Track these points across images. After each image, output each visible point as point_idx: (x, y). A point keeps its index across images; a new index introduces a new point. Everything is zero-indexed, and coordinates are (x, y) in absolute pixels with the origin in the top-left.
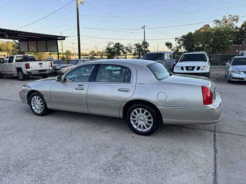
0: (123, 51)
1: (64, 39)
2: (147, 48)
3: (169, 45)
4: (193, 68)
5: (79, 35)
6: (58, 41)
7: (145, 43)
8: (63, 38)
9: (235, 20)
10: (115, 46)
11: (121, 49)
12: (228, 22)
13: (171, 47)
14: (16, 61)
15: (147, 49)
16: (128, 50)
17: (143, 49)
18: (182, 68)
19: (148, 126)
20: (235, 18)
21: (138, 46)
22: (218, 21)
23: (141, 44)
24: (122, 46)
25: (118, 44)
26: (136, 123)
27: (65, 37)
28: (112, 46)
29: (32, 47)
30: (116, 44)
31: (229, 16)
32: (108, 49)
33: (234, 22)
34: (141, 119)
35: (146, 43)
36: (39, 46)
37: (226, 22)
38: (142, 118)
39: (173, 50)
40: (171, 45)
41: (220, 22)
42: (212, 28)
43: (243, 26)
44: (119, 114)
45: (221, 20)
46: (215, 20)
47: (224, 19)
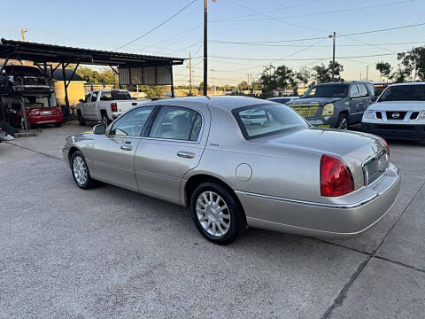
0: (291, 80)
1: (182, 63)
2: (338, 74)
3: (383, 68)
4: (403, 114)
5: (205, 55)
6: (173, 66)
7: (335, 66)
8: (181, 61)
10: (277, 73)
11: (287, 78)
13: (388, 72)
14: (101, 99)
15: (338, 77)
16: (301, 79)
17: (331, 76)
18: (379, 115)
19: (223, 228)
21: (321, 71)
23: (327, 67)
24: (289, 72)
25: (283, 68)
26: (205, 218)
27: (183, 60)
28: (271, 72)
29: (136, 77)
30: (279, 68)
32: (263, 77)
34: (212, 213)
35: (337, 65)
36: (145, 74)
38: (214, 211)
39: (391, 78)
40: (388, 69)
44: (179, 199)
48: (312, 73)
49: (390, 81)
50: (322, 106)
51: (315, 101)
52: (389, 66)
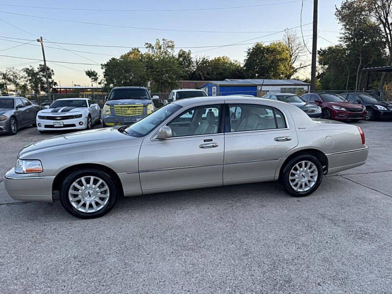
7: (44, 69)
9: (170, 47)
12: (162, 47)
13: (96, 79)
15: (50, 80)
17: (44, 79)
20: (170, 44)
22: (150, 46)
23: (36, 70)
26: (295, 182)
31: (163, 40)
33: (169, 50)
35: (48, 69)
37: (160, 48)
38: (303, 174)
39: (100, 83)
40: (95, 76)
41: (153, 48)
42: (143, 54)
43: (180, 56)
44: (274, 175)
45: (153, 44)
46: (146, 44)
47: (158, 44)
48: (21, 75)
49: (100, 86)
50: (145, 106)
51: (138, 103)
52: (97, 74)
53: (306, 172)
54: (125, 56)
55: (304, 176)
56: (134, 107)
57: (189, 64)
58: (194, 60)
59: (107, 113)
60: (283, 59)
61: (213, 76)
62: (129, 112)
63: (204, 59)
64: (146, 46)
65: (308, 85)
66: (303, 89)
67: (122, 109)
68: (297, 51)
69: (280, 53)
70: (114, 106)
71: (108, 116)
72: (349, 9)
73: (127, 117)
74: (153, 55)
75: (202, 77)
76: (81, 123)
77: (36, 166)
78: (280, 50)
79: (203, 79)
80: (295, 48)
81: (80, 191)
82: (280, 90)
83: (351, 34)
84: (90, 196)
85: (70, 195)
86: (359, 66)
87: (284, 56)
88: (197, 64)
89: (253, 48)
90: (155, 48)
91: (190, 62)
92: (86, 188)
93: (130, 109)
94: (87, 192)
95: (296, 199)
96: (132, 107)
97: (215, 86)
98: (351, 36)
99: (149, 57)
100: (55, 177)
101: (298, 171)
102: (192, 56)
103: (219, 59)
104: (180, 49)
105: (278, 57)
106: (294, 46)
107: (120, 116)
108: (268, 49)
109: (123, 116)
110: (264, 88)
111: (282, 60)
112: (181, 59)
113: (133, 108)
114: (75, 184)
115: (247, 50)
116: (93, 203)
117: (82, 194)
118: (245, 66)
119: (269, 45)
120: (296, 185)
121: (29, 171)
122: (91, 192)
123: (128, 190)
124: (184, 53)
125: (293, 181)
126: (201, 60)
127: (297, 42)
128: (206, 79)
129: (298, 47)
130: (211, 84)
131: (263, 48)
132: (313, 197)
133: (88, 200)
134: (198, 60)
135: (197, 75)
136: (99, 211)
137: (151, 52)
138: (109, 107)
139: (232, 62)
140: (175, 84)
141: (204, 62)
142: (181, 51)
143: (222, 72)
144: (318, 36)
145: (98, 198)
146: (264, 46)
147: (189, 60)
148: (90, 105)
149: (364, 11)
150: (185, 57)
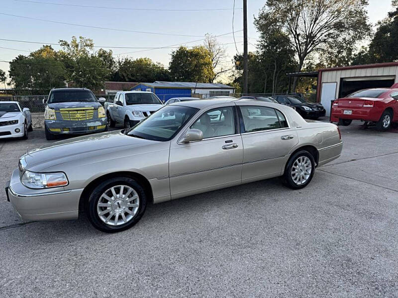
9: (88, 45)
12: (80, 45)
20: (88, 42)
22: (65, 44)
31: (80, 38)
33: (87, 49)
37: (77, 46)
38: (302, 168)
41: (68, 45)
42: (57, 52)
43: (100, 56)
44: (280, 171)
45: (69, 42)
46: (61, 41)
47: (74, 42)
50: (96, 109)
51: (87, 105)
52: (4, 73)
53: (303, 166)
54: (36, 53)
55: (302, 170)
56: (84, 110)
57: (111, 64)
58: (116, 60)
59: (52, 118)
60: (207, 64)
61: (138, 77)
62: (78, 116)
63: (127, 59)
64: (60, 43)
65: (233, 89)
66: (229, 92)
67: (70, 113)
68: (218, 56)
69: (203, 57)
70: (61, 109)
71: (53, 121)
72: (266, 20)
73: (76, 122)
74: (69, 54)
75: (126, 78)
76: (17, 130)
77: (58, 179)
78: (203, 54)
79: (127, 80)
80: (215, 53)
81: (109, 203)
82: (209, 93)
83: (266, 42)
84: (120, 207)
85: (98, 208)
86: (275, 71)
87: (207, 60)
88: (120, 65)
89: (177, 51)
90: (70, 46)
91: (111, 62)
92: (116, 198)
93: (79, 112)
94: (116, 204)
95: (296, 191)
96: (81, 110)
97: (149, 88)
98: (266, 44)
99: (64, 56)
100: (83, 189)
101: (297, 166)
102: (113, 56)
103: (141, 61)
104: (100, 48)
105: (202, 61)
106: (215, 50)
107: (67, 121)
108: (192, 52)
109: (71, 121)
110: (197, 91)
111: (205, 64)
112: (101, 59)
113: (83, 112)
114: (104, 195)
115: (171, 53)
116: (123, 215)
117: (111, 206)
118: (170, 68)
119: (192, 48)
120: (296, 179)
121: (50, 186)
122: (120, 202)
123: (158, 197)
124: (104, 52)
125: (294, 175)
126: (124, 61)
127: (217, 47)
128: (131, 81)
129: (218, 51)
130: (144, 85)
131: (187, 51)
132: (308, 188)
133: (118, 212)
134: (121, 60)
135: (120, 76)
136: (129, 222)
137: (66, 50)
138: (54, 111)
139: (155, 64)
140: (100, 85)
141: (127, 62)
142: (100, 50)
143: (147, 73)
144: (248, 43)
145: (127, 209)
146: (187, 49)
147: (111, 60)
148: (22, 109)
149: (278, 21)
150: (105, 57)
